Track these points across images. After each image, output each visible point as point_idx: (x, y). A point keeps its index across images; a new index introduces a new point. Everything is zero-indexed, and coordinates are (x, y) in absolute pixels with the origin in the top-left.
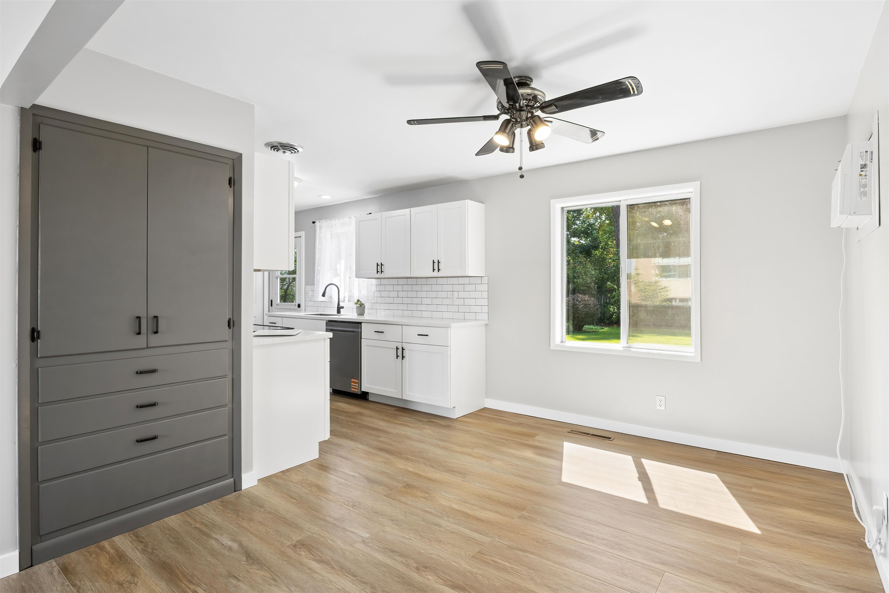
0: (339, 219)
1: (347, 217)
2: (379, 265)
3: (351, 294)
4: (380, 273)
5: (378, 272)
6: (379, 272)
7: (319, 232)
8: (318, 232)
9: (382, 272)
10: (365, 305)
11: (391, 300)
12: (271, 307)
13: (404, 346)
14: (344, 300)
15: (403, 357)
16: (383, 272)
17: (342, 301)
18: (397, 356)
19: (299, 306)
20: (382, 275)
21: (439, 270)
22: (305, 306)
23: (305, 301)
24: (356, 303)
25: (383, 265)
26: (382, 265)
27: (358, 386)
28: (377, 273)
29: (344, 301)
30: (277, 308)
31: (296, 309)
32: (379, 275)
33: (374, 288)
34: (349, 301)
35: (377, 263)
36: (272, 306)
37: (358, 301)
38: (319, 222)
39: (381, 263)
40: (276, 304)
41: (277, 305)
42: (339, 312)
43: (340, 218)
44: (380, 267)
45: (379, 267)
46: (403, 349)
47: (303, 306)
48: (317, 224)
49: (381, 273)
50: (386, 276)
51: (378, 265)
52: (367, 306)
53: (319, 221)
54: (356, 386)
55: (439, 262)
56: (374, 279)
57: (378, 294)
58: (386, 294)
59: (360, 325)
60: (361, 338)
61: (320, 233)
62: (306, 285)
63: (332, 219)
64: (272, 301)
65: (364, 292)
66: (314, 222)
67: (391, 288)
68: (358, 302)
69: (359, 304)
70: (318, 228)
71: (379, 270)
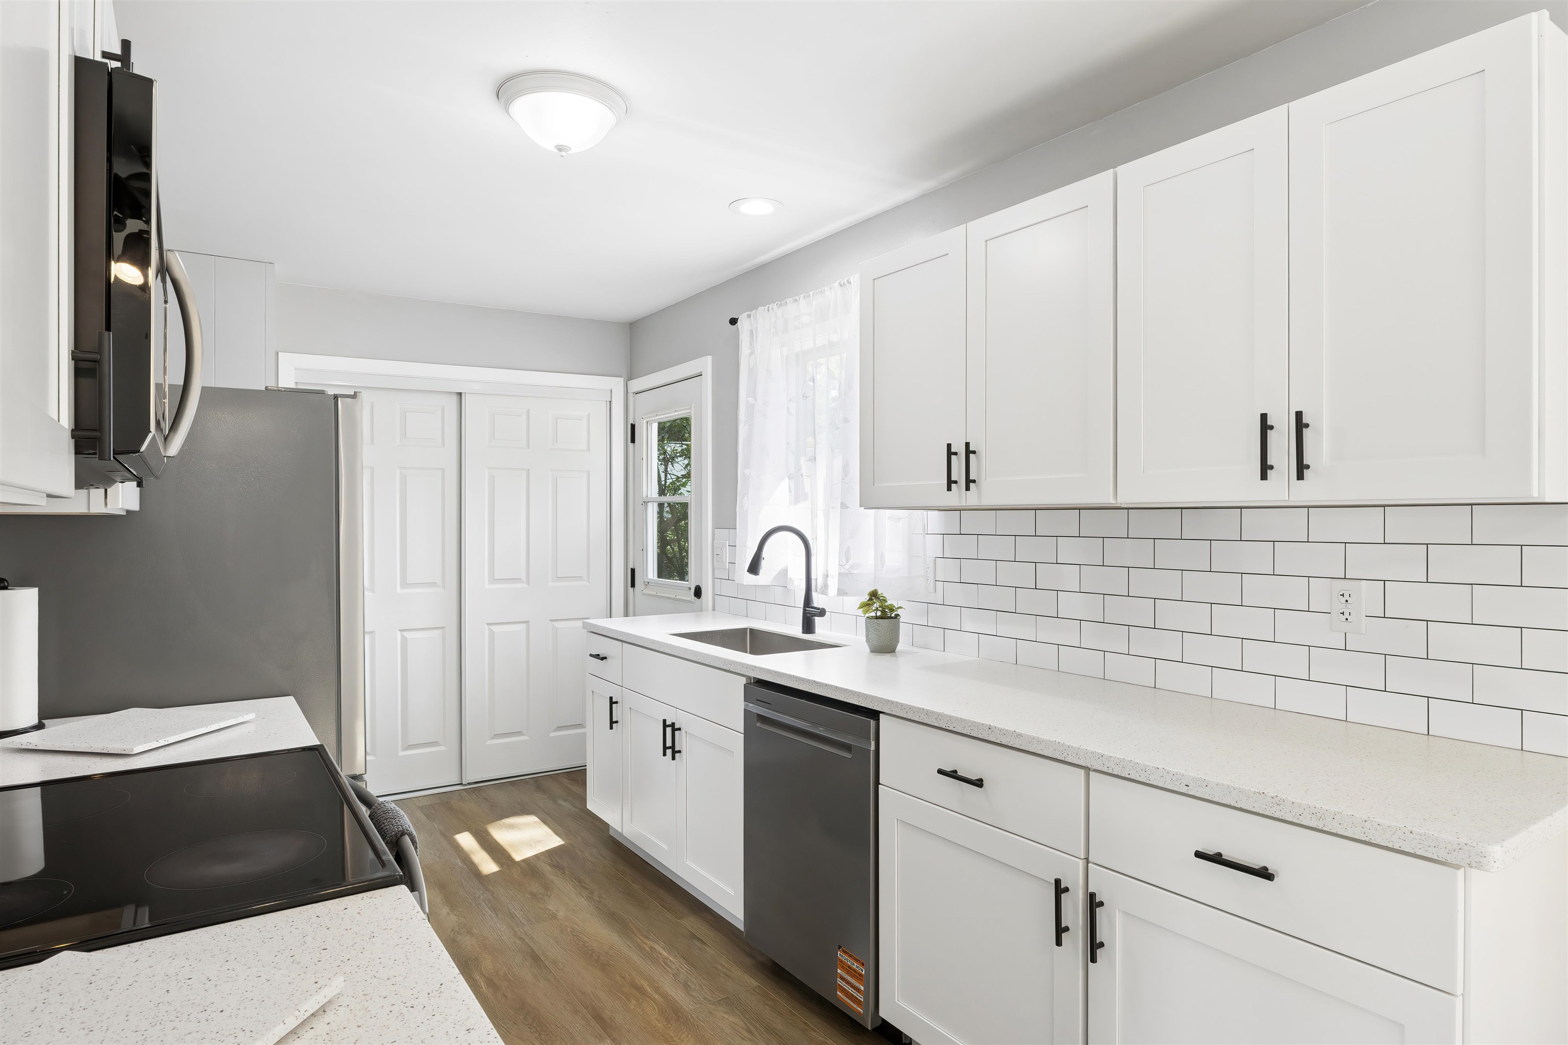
0: (809, 296)
1: (836, 284)
2: (956, 454)
3: (847, 567)
4: (959, 488)
5: (950, 482)
6: (956, 482)
7: (750, 351)
8: (745, 350)
9: (969, 482)
10: (899, 612)
11: (1004, 599)
12: (631, 590)
13: (1101, 885)
14: (826, 586)
15: (1094, 947)
16: (974, 481)
17: (819, 587)
18: (1060, 930)
19: (698, 592)
20: (972, 498)
21: (1301, 469)
22: (714, 594)
23: (714, 578)
24: (866, 606)
25: (974, 452)
26: (969, 452)
27: (866, 994)
28: (949, 489)
29: (824, 590)
30: (644, 594)
31: (690, 602)
32: (957, 497)
33: (933, 546)
34: (841, 592)
35: (949, 446)
36: (633, 585)
37: (874, 595)
38: (749, 316)
39: (967, 444)
40: (642, 583)
41: (647, 584)
42: (808, 626)
43: (811, 293)
44: (959, 460)
45: (958, 464)
46: (1093, 903)
47: (707, 592)
48: (744, 324)
49: (968, 489)
50: (989, 500)
51: (950, 453)
52: (904, 616)
53: (748, 313)
54: (858, 990)
55: (1300, 425)
56: (936, 512)
57: (949, 570)
58: (985, 572)
59: (873, 722)
60: (877, 783)
61: (751, 354)
62: (716, 527)
63: (788, 300)
64: (633, 571)
65: (895, 559)
66: (733, 321)
67: (1002, 548)
68: (870, 599)
69: (877, 609)
70: (744, 338)
71: (958, 473)
